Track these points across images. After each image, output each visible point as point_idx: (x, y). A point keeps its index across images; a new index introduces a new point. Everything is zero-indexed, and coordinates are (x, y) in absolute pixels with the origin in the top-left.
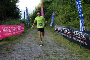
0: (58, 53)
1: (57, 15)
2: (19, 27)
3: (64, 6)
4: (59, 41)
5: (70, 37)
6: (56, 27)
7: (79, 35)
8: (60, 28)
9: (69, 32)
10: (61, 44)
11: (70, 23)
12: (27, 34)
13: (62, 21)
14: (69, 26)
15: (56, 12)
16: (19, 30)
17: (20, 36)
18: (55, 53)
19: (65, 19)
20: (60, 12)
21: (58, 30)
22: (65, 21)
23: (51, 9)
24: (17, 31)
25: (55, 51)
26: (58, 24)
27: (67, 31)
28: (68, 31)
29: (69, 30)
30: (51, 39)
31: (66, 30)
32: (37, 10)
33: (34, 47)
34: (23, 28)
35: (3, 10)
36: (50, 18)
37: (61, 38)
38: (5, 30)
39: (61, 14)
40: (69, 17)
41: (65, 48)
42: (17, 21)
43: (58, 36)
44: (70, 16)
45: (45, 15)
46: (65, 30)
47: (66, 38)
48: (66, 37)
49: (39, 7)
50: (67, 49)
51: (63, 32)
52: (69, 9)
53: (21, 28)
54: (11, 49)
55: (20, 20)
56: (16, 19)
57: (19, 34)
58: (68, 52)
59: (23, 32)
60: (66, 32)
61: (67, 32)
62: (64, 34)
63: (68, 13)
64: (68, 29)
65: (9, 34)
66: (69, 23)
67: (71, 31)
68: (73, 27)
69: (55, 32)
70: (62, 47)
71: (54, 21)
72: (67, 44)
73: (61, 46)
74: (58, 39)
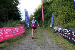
1: (56, 16)
2: (20, 28)
3: (63, 6)
4: (58, 42)
5: (69, 38)
6: (55, 28)
8: (59, 29)
9: (68, 32)
10: (61, 45)
12: (28, 35)
13: (61, 22)
14: (69, 26)
16: (20, 32)
17: (21, 37)
19: (64, 20)
20: (59, 13)
21: (57, 31)
23: (50, 10)
24: (18, 32)
29: (68, 31)
30: (51, 40)
31: (66, 30)
32: (37, 11)
34: (23, 29)
35: (5, 12)
36: (50, 19)
38: (7, 31)
39: (60, 15)
40: (68, 18)
42: (19, 22)
43: (58, 36)
44: (70, 17)
49: (39, 8)
51: (62, 32)
52: (68, 10)
56: (17, 20)
57: (20, 35)
60: (65, 33)
62: (63, 35)
63: (67, 13)
66: (68, 23)
71: (54, 22)
73: (60, 47)
74: (58, 40)
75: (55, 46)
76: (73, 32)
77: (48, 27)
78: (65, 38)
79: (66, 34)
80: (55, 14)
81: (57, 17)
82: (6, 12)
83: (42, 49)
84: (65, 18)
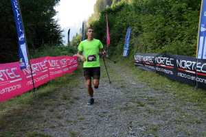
1: (137, 34)
6: (138, 57)
7: (191, 67)
8: (148, 58)
9: (168, 63)
14: (166, 52)
27: (165, 62)
29: (169, 60)
31: (162, 59)
34: (75, 62)
37: (151, 76)
38: (53, 64)
44: (166, 35)
51: (155, 64)
60: (162, 64)
63: (160, 28)
64: (165, 58)
66: (163, 47)
69: (136, 66)
76: (179, 62)
77: (117, 57)
79: (164, 66)
80: (134, 30)
81: (139, 36)
84: (156, 38)
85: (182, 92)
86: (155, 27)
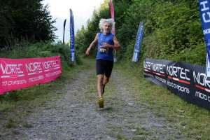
0: (150, 134)
1: (150, 31)
2: (47, 63)
4: (155, 101)
5: (188, 92)
6: (147, 64)
8: (158, 67)
9: (183, 75)
10: (161, 110)
11: (186, 53)
12: (69, 83)
13: (164, 47)
14: (184, 59)
15: (149, 21)
16: (47, 72)
17: (50, 86)
18: (142, 134)
19: (172, 41)
20: (158, 23)
21: (152, 72)
22: (173, 46)
23: (134, 15)
24: (41, 74)
25: (144, 129)
26: (153, 55)
27: (178, 73)
28: (182, 73)
29: (183, 71)
30: (134, 97)
31: (175, 70)
33: (86, 116)
34: (57, 67)
36: (131, 38)
37: (160, 94)
38: (9, 70)
39: (161, 28)
41: (170, 121)
43: (154, 87)
44: (188, 34)
45: (119, 30)
46: (173, 71)
47: (176, 94)
48: (175, 92)
49: (103, 9)
50: (179, 124)
51: (166, 76)
53: (51, 65)
54: (21, 122)
55: (52, 46)
58: (179, 134)
59: (59, 78)
60: (175, 77)
61: (179, 77)
62: (168, 82)
64: (179, 68)
65: (18, 82)
66: (183, 51)
67: (190, 75)
68: (195, 62)
69: (145, 76)
70: (163, 119)
71: (143, 47)
72: (178, 110)
73: (160, 116)
74: (153, 97)
75: (143, 114)
76: (196, 75)
77: (126, 62)
78: (172, 93)
79: (177, 79)
80: (146, 24)
81: (153, 34)
82: (9, 16)
83: (108, 120)
84: (174, 37)
85: (195, 123)
86: (174, 21)
